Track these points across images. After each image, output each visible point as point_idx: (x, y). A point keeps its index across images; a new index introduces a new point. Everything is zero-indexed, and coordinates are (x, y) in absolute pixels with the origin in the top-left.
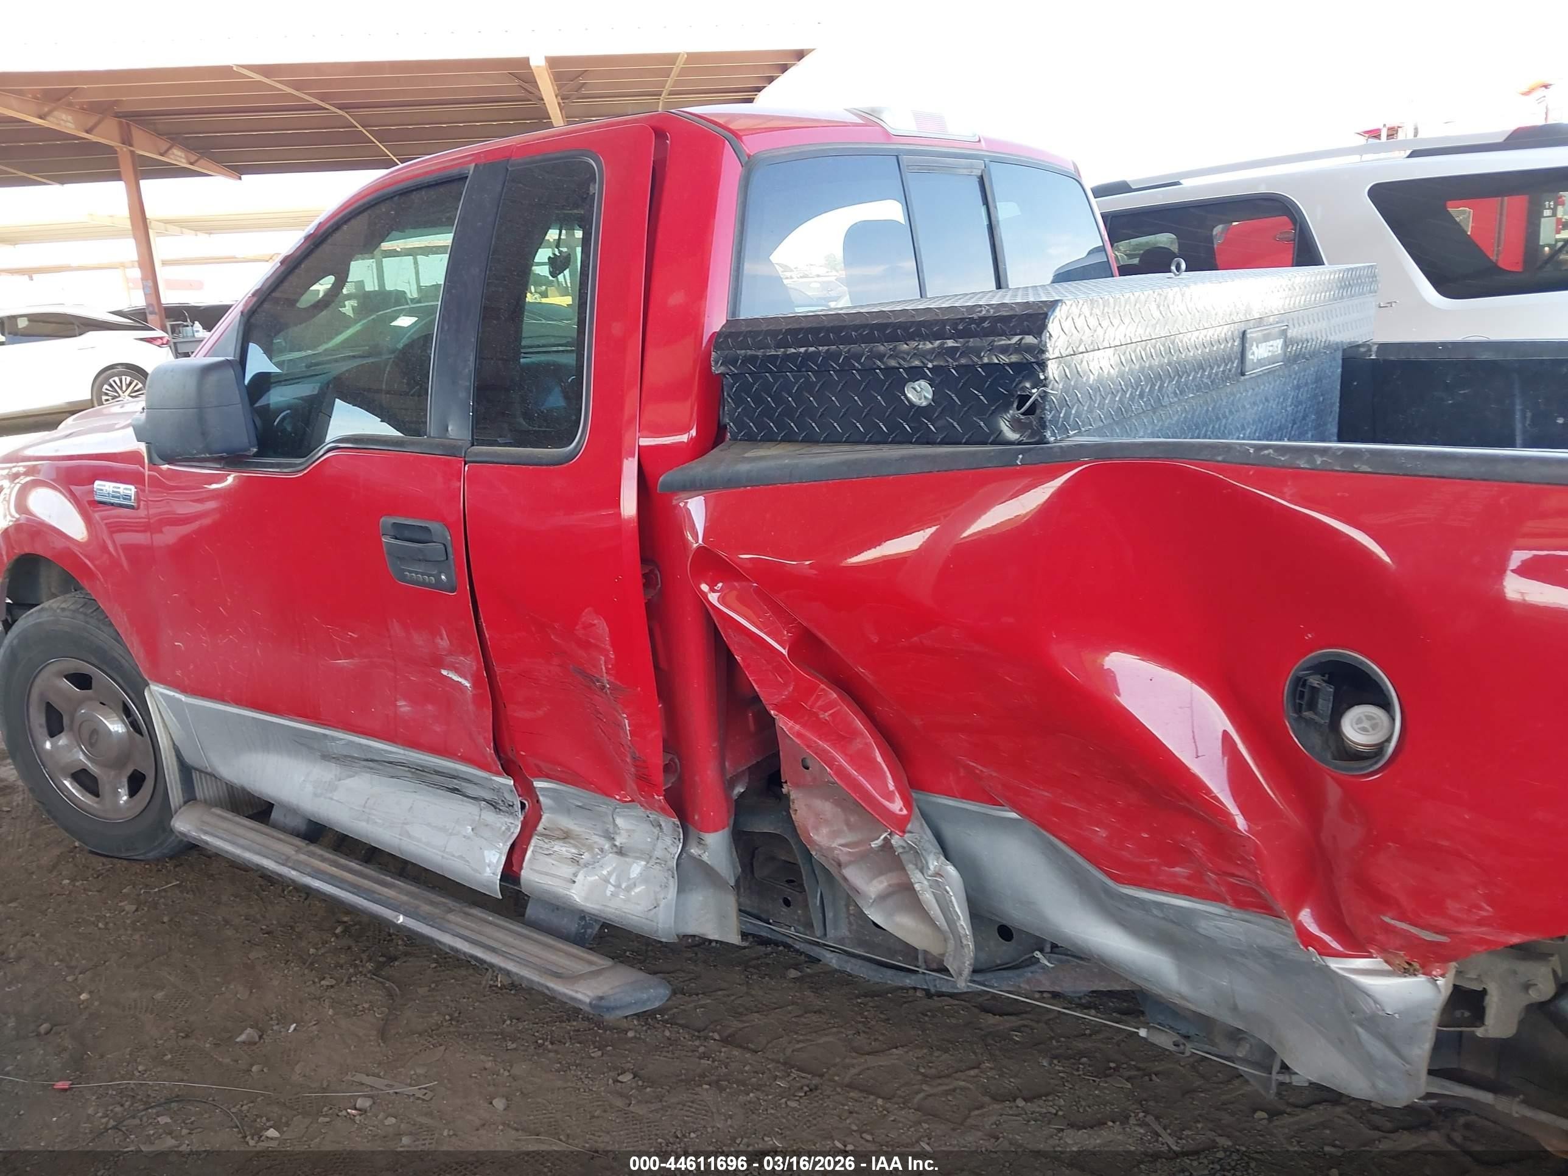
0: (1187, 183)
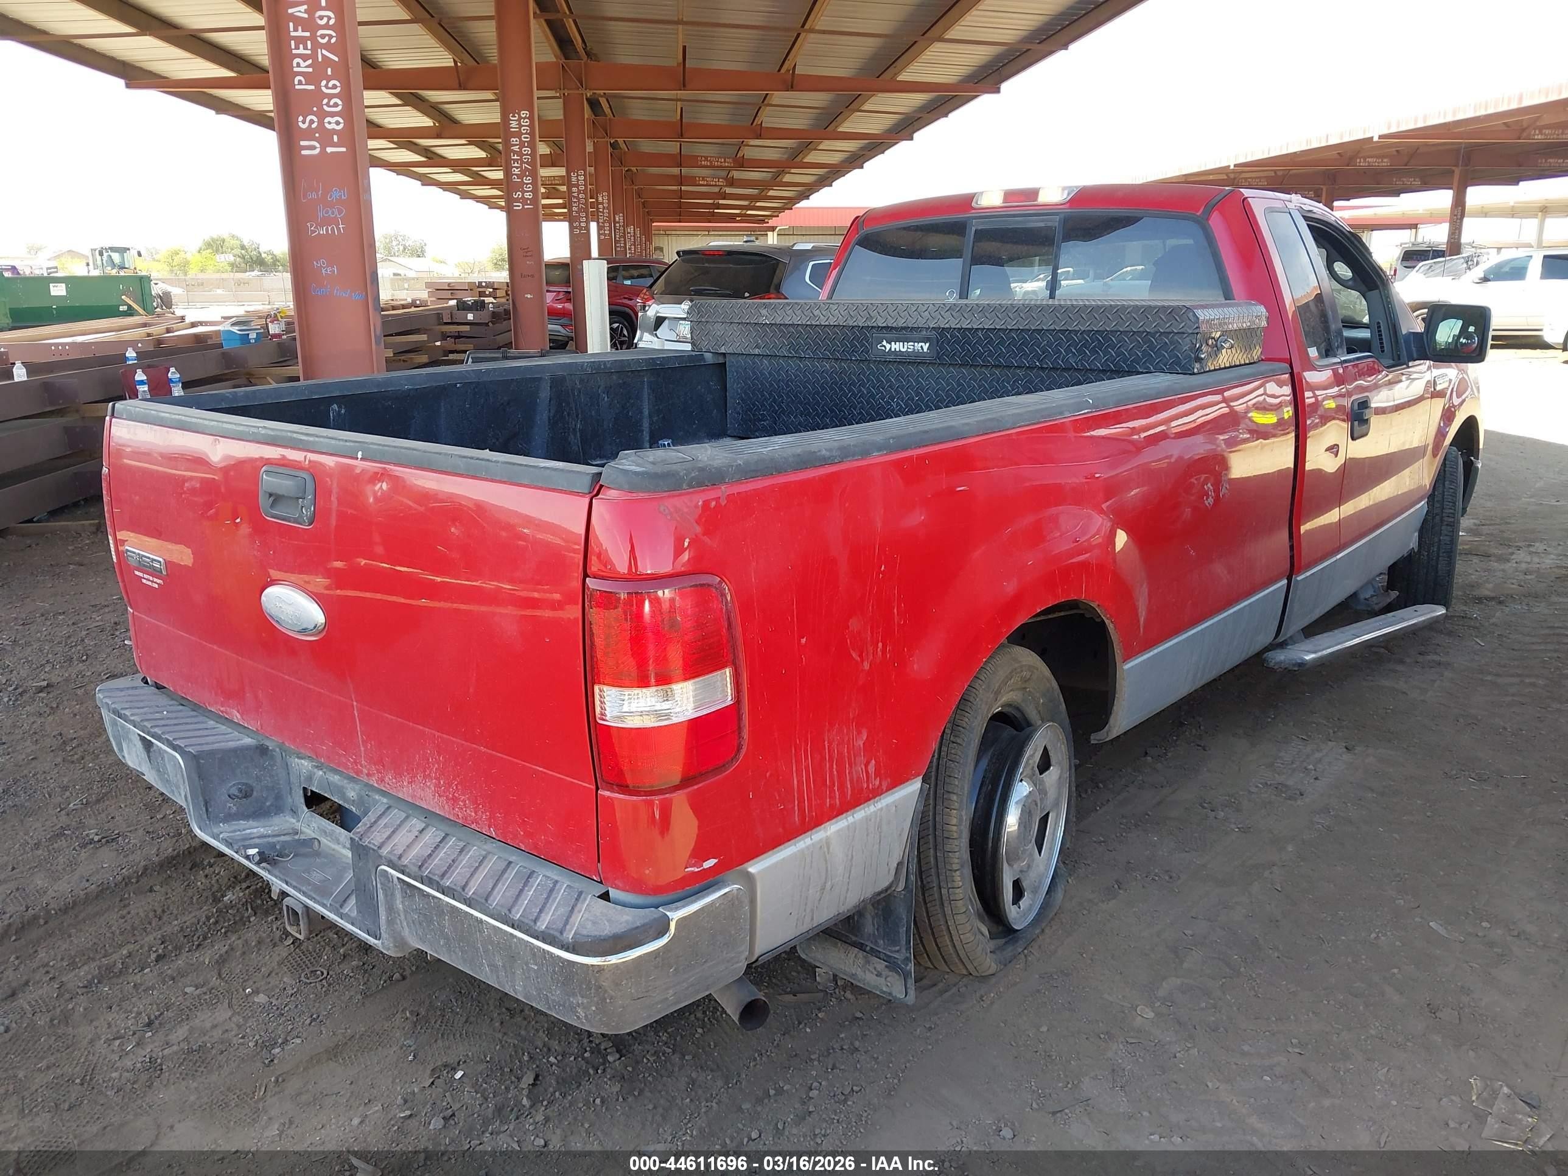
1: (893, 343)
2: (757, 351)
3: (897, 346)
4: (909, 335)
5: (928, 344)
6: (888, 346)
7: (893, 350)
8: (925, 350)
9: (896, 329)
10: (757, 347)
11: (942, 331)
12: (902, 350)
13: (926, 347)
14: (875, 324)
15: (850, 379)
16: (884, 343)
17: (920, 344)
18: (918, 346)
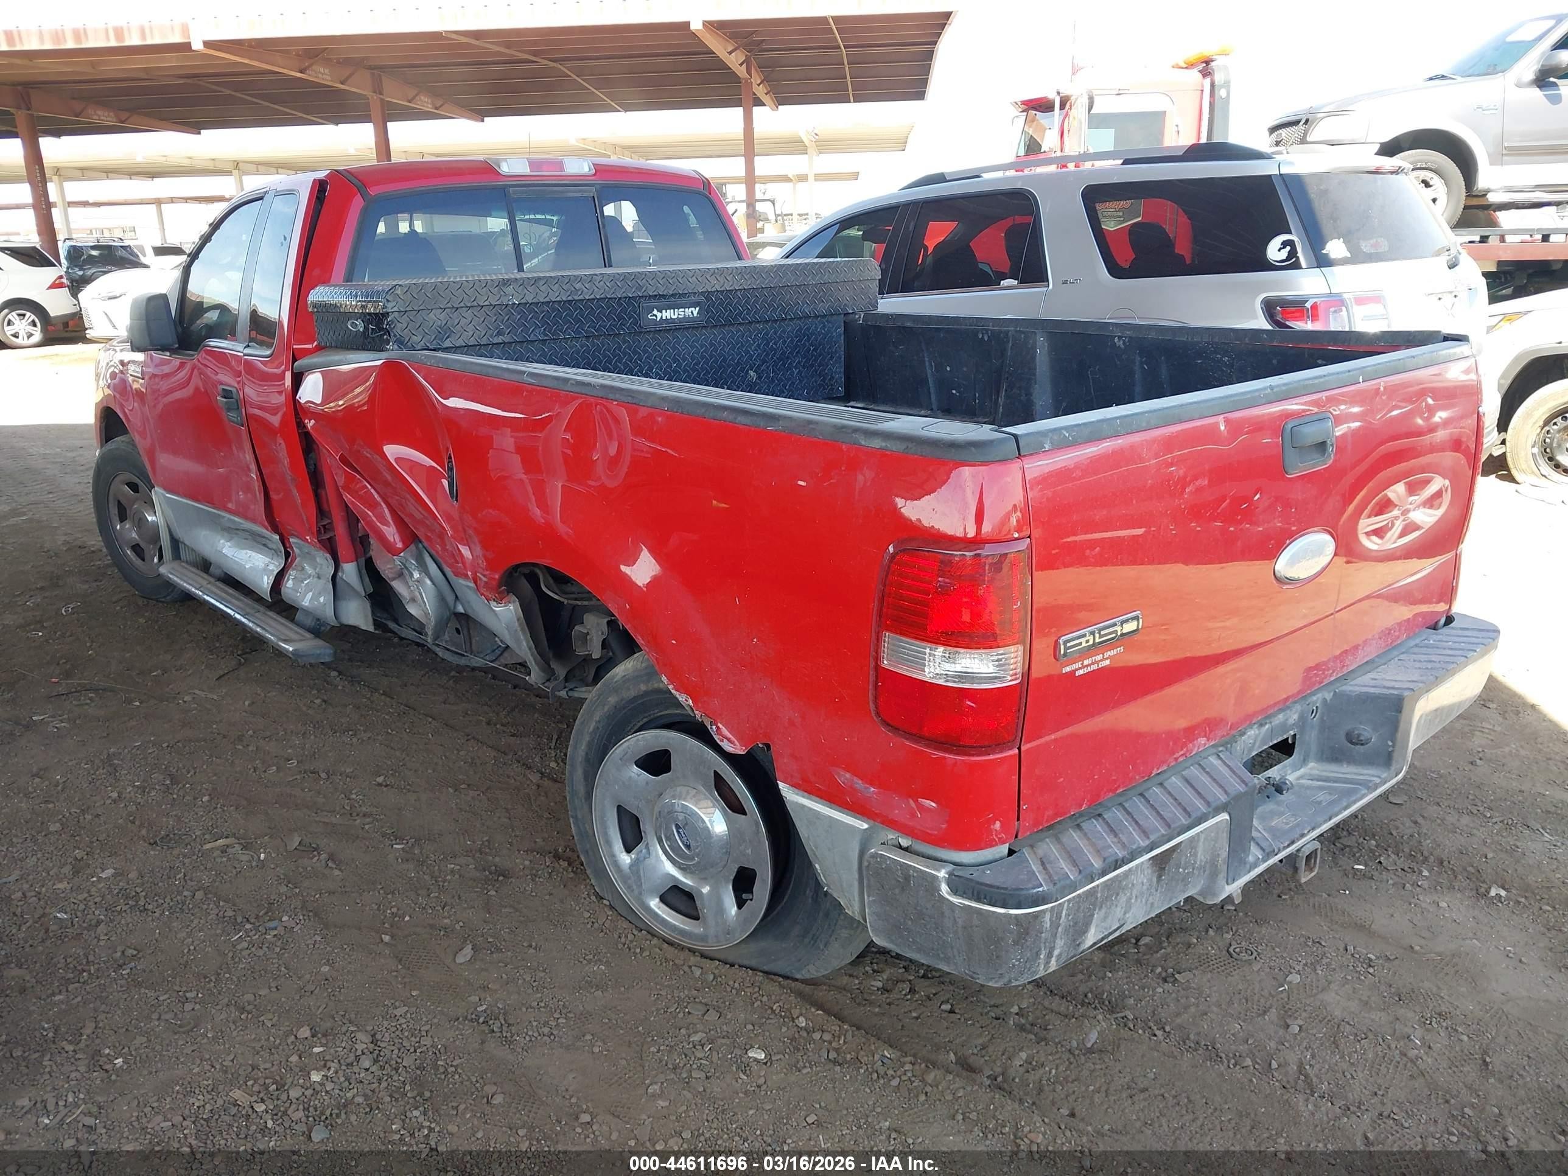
0: (986, 176)
1: (664, 311)
2: (499, 340)
3: (668, 314)
4: (679, 301)
5: (697, 309)
6: (659, 315)
7: (664, 318)
8: (695, 315)
9: (664, 296)
10: (499, 334)
11: (708, 295)
12: (673, 317)
13: (696, 311)
14: (645, 294)
15: (605, 356)
16: (655, 312)
17: (691, 309)
18: (688, 311)
